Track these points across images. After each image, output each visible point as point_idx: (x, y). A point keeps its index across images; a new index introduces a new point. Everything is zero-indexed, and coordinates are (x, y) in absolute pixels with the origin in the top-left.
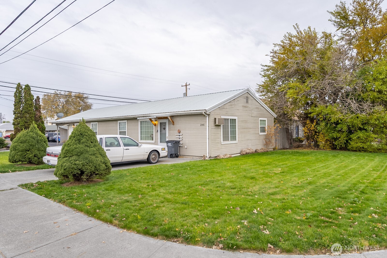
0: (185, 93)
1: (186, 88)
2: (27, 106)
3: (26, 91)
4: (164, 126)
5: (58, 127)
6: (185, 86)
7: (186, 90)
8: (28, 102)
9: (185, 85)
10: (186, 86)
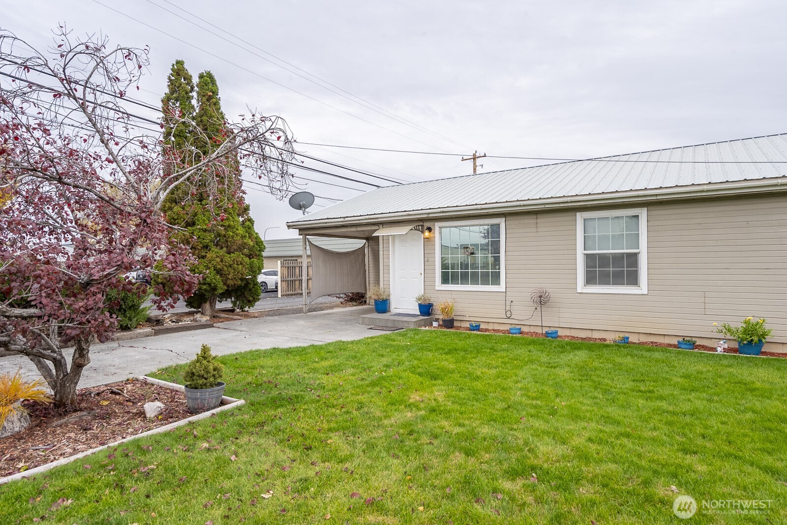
1: (475, 164)
3: (210, 94)
5: (308, 244)
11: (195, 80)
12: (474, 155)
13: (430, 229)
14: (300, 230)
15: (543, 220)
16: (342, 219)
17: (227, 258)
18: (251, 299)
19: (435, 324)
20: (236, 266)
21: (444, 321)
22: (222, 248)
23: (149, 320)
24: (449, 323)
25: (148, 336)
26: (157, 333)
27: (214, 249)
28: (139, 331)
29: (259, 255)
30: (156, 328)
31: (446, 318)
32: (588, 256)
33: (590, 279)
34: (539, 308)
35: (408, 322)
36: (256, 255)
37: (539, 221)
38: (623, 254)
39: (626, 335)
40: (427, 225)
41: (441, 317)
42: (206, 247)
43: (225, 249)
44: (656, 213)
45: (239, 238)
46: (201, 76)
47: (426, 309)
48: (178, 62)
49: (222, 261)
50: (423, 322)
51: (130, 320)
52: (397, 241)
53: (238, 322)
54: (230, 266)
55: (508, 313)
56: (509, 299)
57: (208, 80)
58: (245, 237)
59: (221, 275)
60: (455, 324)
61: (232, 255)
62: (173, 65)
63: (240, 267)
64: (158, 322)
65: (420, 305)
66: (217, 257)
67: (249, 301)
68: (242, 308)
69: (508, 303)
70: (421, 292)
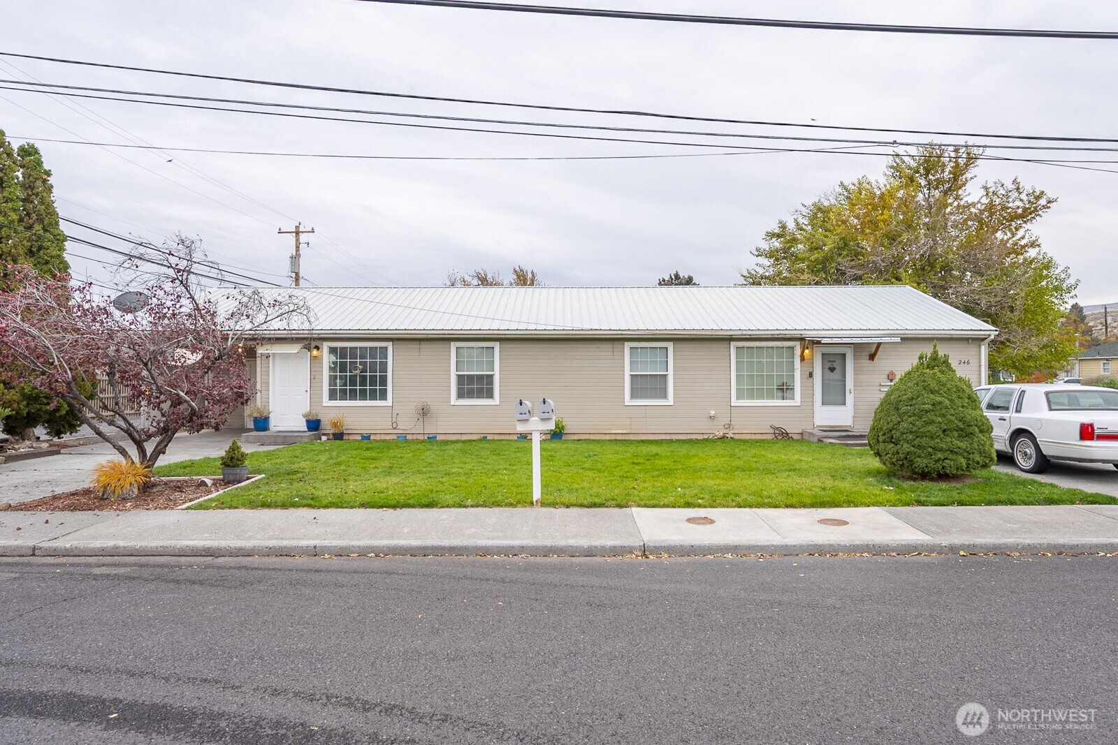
0: (294, 254)
1: (297, 240)
4: (829, 361)
6: (294, 234)
7: (298, 248)
9: (294, 230)
10: (297, 233)
12: (297, 227)
13: (317, 348)
15: (425, 347)
19: (324, 438)
21: (334, 434)
24: (339, 436)
26: (7, 461)
30: (5, 455)
31: (337, 432)
32: (459, 376)
33: (460, 395)
34: (421, 419)
37: (421, 346)
38: (483, 375)
39: (486, 435)
40: (314, 344)
41: (331, 432)
44: (505, 346)
47: (314, 425)
52: (277, 359)
55: (395, 425)
56: (395, 412)
60: (345, 437)
64: (2, 448)
65: (308, 422)
69: (394, 415)
70: (306, 409)
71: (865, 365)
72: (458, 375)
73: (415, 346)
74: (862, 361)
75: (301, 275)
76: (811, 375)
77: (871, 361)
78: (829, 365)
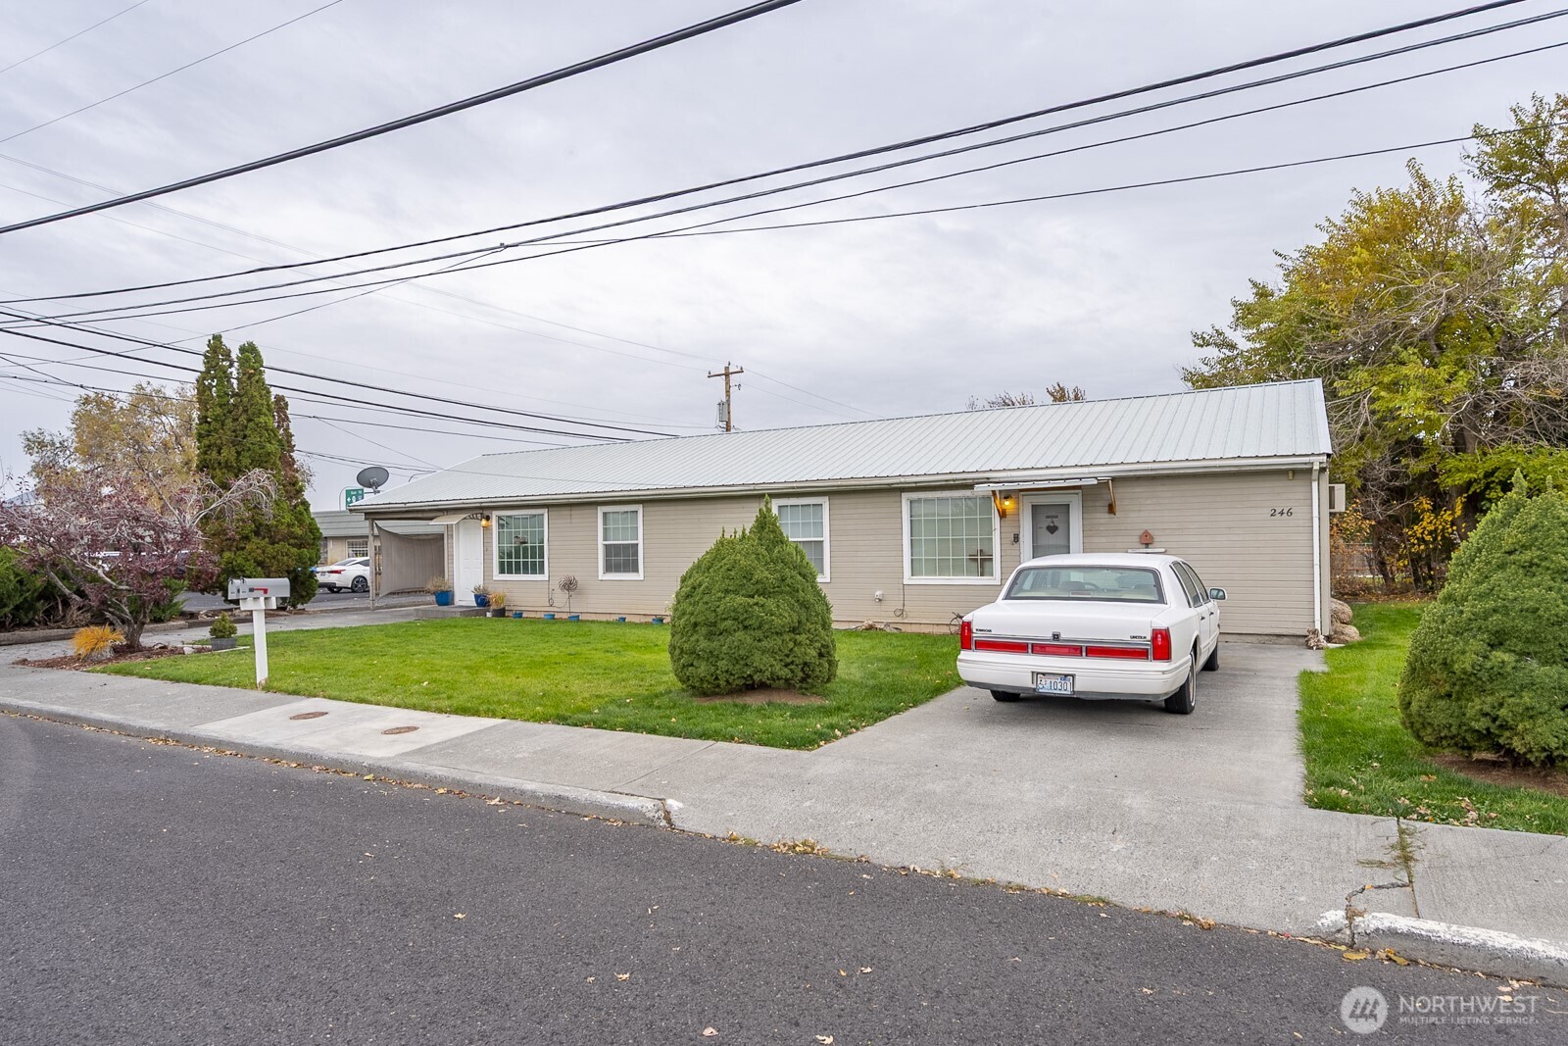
0: (724, 400)
1: (727, 383)
2: (261, 437)
3: (252, 371)
4: (1048, 517)
5: (375, 529)
6: (724, 377)
7: (728, 392)
8: (261, 420)
9: (724, 372)
10: (727, 375)
11: (235, 354)
12: (727, 368)
13: (488, 518)
14: (366, 514)
15: (575, 512)
16: (403, 505)
17: (270, 549)
18: (304, 594)
19: (489, 614)
20: (280, 557)
21: (497, 611)
22: (264, 538)
23: (183, 615)
24: (501, 613)
25: (181, 629)
26: (191, 626)
27: (255, 539)
28: (172, 623)
29: (313, 544)
30: (190, 621)
31: (500, 608)
32: (606, 547)
33: (608, 568)
34: (567, 596)
35: (455, 612)
36: (309, 544)
37: (573, 512)
38: (629, 544)
40: (486, 513)
41: (495, 607)
42: (246, 538)
43: (267, 539)
44: (650, 509)
45: (284, 527)
46: (242, 350)
47: (482, 600)
48: (215, 337)
49: (264, 553)
50: (474, 613)
51: (164, 611)
52: (459, 530)
53: (283, 618)
54: (274, 557)
55: (546, 602)
56: (551, 587)
57: (250, 351)
58: (293, 525)
59: (263, 568)
60: (507, 613)
61: (276, 545)
62: (209, 341)
63: (285, 558)
64: (193, 615)
65: (478, 596)
66: (258, 548)
67: (302, 597)
68: (294, 606)
69: (551, 591)
70: (480, 582)
71: (1102, 521)
72: (606, 545)
73: (565, 512)
74: (1099, 515)
75: (732, 425)
76: (1016, 538)
77: (1113, 516)
78: (1048, 522)
